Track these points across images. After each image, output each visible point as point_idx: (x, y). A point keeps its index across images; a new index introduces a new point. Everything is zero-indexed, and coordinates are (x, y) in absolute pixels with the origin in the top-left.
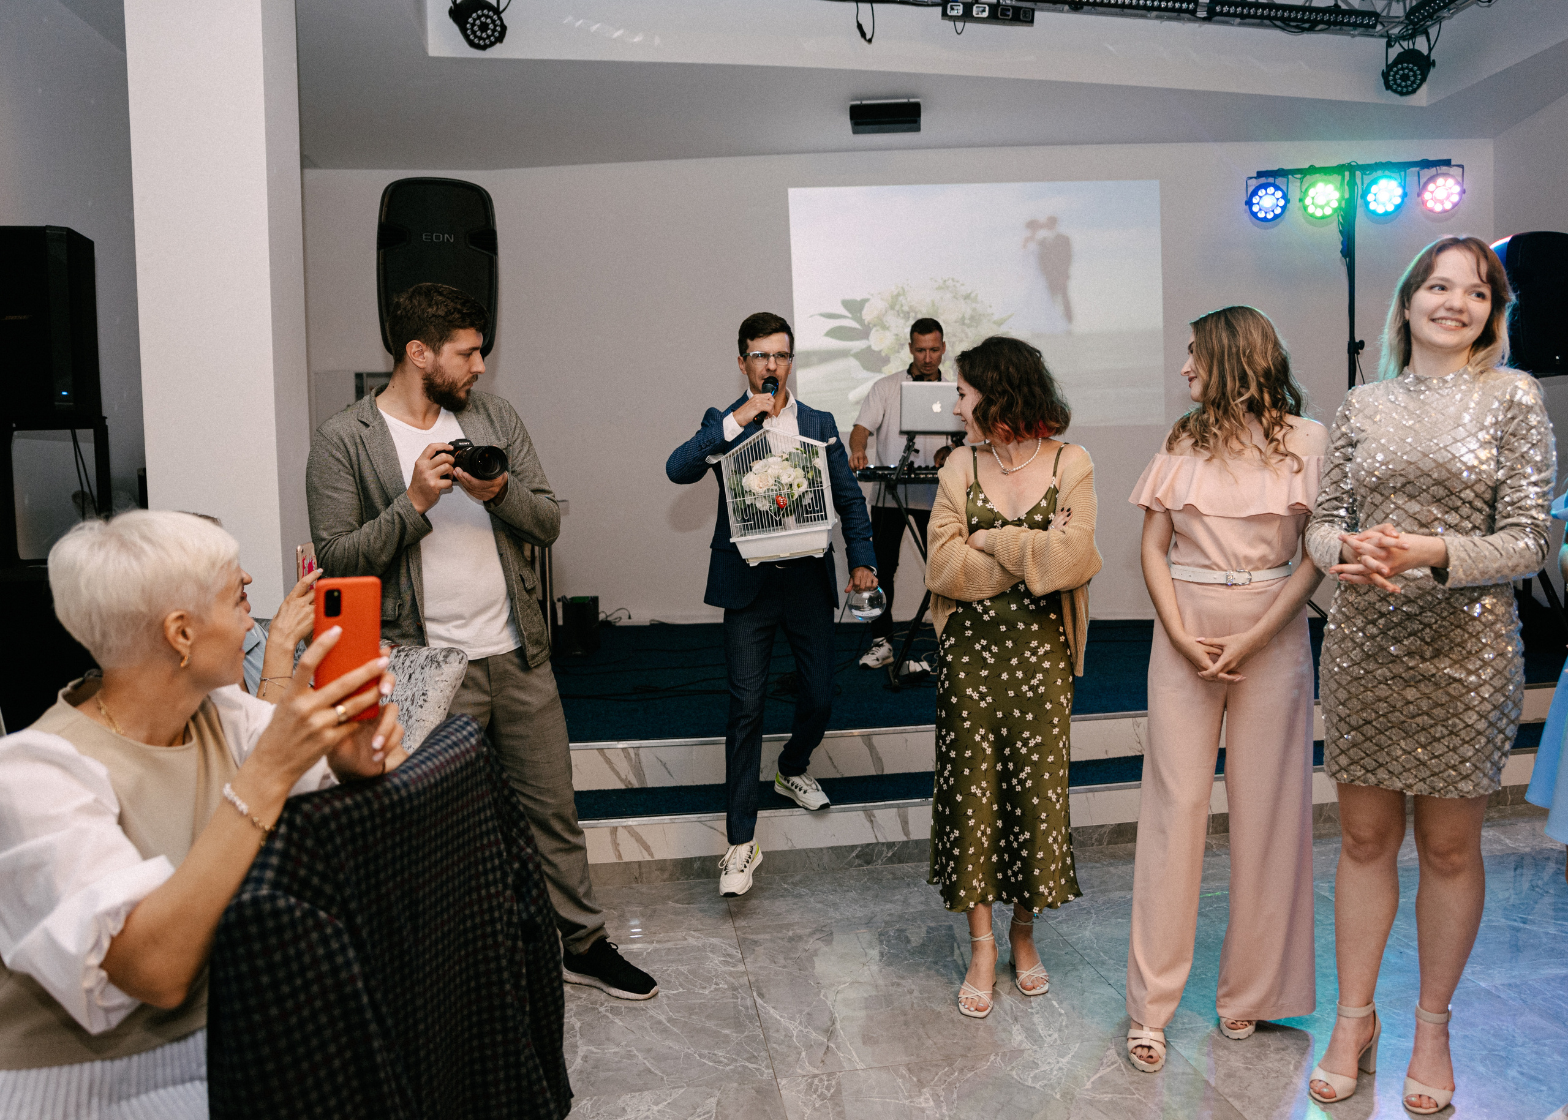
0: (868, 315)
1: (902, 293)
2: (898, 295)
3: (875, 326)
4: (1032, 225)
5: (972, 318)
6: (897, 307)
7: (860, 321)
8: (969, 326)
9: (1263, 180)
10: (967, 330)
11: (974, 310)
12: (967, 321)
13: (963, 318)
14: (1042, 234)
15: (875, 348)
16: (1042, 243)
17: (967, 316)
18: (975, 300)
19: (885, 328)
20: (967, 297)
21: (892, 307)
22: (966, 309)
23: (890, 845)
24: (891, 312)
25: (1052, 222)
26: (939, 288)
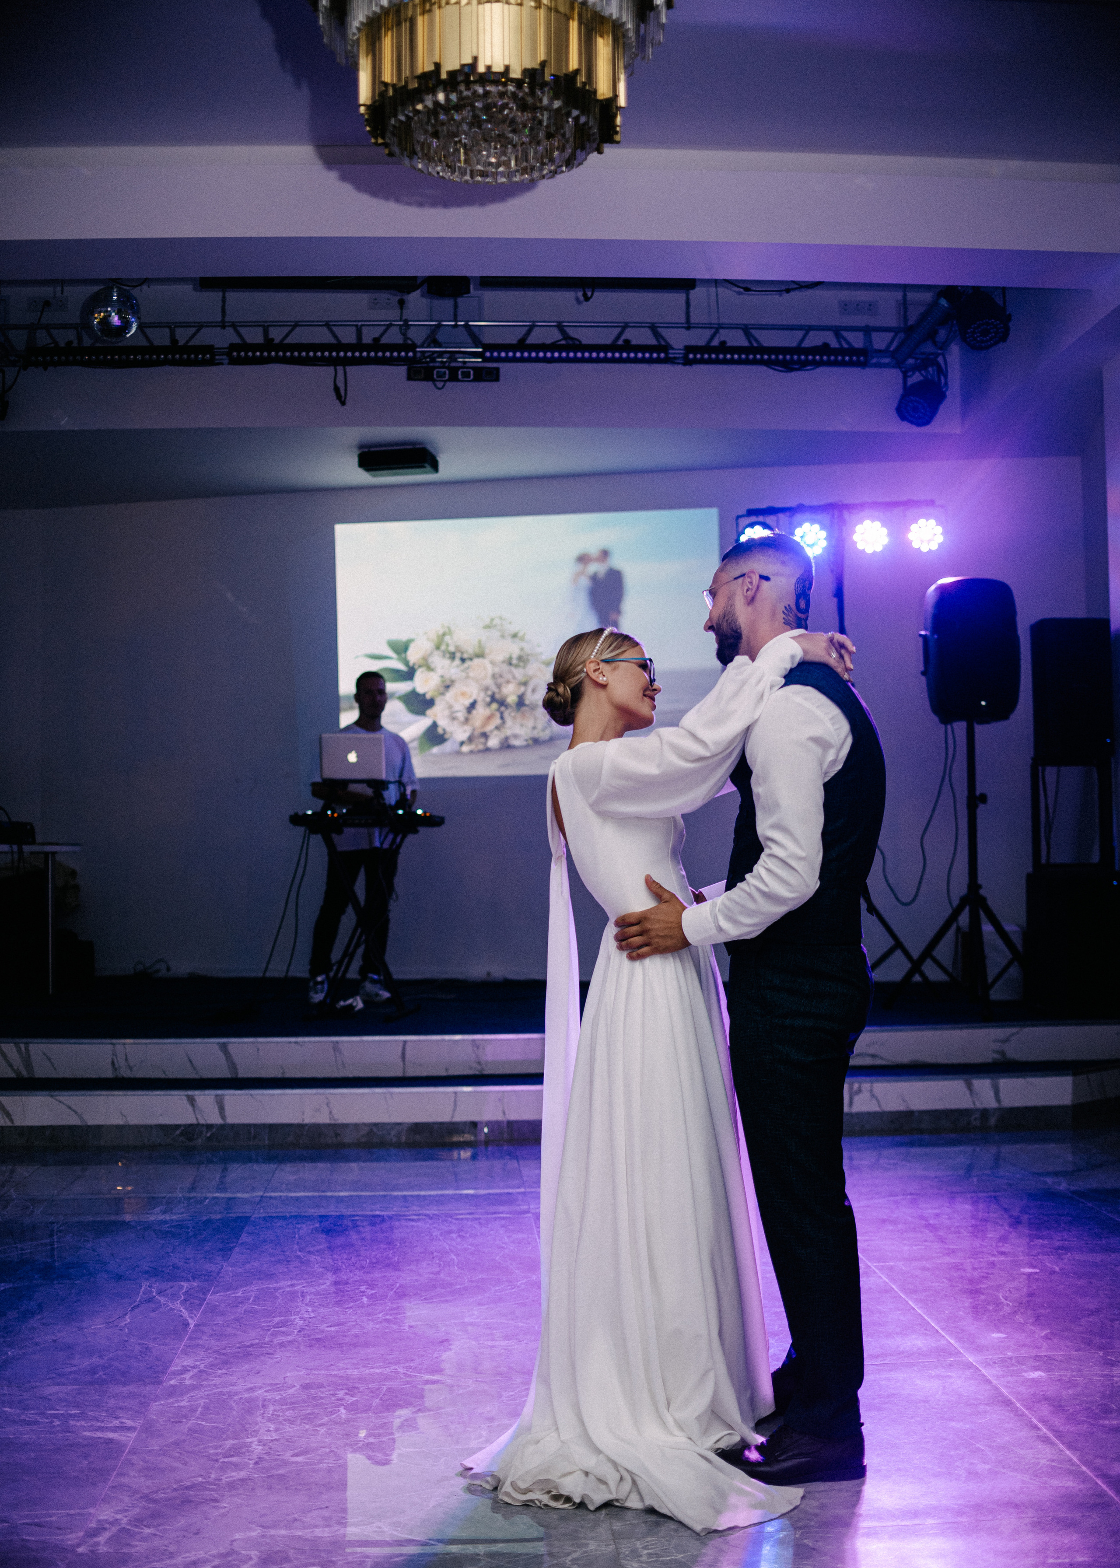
0: (414, 655)
1: (448, 632)
2: (444, 634)
3: (420, 666)
4: (583, 559)
5: (520, 658)
6: (443, 647)
7: (406, 663)
8: (517, 666)
9: (753, 519)
10: (514, 670)
11: (522, 649)
12: (514, 662)
13: (510, 659)
14: (593, 568)
15: (420, 690)
16: (594, 578)
17: (515, 656)
18: (522, 639)
19: (430, 669)
20: (515, 636)
21: (438, 648)
22: (514, 649)
23: (209, 1127)
24: (437, 653)
25: (605, 554)
26: (487, 627)
